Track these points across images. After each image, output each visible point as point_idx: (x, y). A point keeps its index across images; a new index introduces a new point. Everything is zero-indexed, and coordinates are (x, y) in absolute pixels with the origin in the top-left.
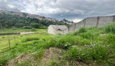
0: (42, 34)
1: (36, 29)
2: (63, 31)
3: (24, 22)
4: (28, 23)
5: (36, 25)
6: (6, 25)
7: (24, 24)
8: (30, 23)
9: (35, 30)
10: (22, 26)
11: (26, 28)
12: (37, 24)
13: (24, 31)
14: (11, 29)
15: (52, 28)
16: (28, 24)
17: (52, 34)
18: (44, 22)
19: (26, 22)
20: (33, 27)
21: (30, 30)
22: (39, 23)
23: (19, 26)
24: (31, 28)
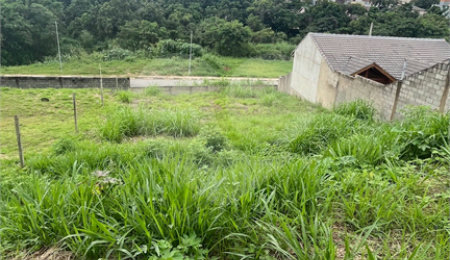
0: (243, 97)
1: (221, 60)
2: (400, 83)
3: (167, 16)
4: (187, 17)
5: (227, 32)
6: (86, 34)
7: (163, 29)
8: (196, 20)
9: (217, 67)
10: (152, 40)
11: (171, 51)
12: (235, 23)
13: (158, 69)
14: (101, 55)
15: (319, 57)
16: (185, 23)
17: (313, 100)
18: (283, 14)
19: (175, 16)
20: (211, 46)
21: (189, 62)
22: (251, 18)
23: (137, 38)
24: (197, 54)
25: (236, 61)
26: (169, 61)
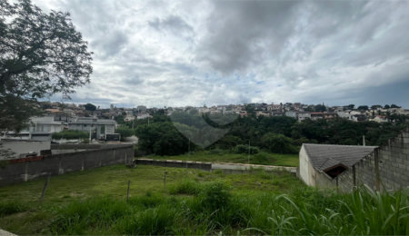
3: (246, 132)
4: (256, 133)
8: (262, 134)
10: (234, 145)
11: (242, 151)
13: (233, 159)
15: (307, 158)
16: (255, 135)
18: (315, 129)
19: (250, 133)
20: (267, 147)
22: (293, 132)
23: (227, 143)
24: (255, 152)
25: (281, 156)
26: (239, 155)
